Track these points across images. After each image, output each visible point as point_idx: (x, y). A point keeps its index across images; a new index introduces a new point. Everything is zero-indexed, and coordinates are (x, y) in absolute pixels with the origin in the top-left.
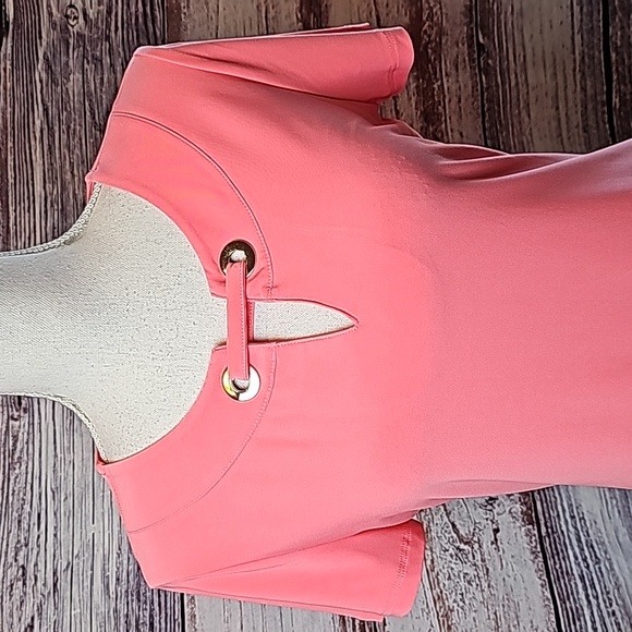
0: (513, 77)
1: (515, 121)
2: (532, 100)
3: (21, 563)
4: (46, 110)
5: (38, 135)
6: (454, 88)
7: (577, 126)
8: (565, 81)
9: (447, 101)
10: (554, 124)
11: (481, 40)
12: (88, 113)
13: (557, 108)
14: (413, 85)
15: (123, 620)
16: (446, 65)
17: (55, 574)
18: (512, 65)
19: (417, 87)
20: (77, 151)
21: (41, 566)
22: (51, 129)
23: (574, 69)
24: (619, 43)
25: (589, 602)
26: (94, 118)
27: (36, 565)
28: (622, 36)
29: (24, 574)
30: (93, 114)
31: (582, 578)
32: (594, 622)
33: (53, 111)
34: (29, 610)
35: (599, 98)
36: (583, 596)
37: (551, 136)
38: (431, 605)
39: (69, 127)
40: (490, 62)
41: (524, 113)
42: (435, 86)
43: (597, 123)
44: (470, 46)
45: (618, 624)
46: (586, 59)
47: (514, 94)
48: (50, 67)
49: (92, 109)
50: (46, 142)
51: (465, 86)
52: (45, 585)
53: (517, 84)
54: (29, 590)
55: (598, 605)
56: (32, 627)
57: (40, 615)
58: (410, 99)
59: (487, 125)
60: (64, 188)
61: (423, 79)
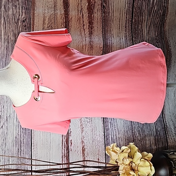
0: (110, 14)
1: (110, 25)
2: (114, 20)
4: (4, 18)
5: (3, 24)
6: (97, 16)
7: (124, 26)
8: (122, 15)
9: (95, 19)
10: (119, 25)
11: (104, 5)
12: (14, 19)
13: (120, 22)
14: (87, 15)
15: (20, 126)
16: (96, 10)
17: (7, 117)
18: (111, 11)
19: (88, 16)
20: (11, 28)
21: (4, 116)
22: (5, 23)
23: (125, 13)
24: (136, 7)
25: (111, 127)
28: (137, 5)
29: (1, 117)
30: (15, 20)
31: (110, 123)
32: (111, 131)
33: (6, 19)
34: (2, 124)
35: (130, 20)
36: (110, 126)
37: (118, 28)
38: (80, 126)
39: (9, 23)
40: (106, 10)
41: (112, 23)
42: (92, 16)
43: (129, 26)
44: (101, 6)
45: (116, 132)
46: (128, 10)
47: (110, 18)
48: (5, 7)
49: (14, 18)
50: (4, 26)
51: (99, 16)
52: (5, 119)
53: (111, 16)
54: (2, 120)
55: (113, 128)
56: (2, 127)
57: (4, 125)
58: (86, 19)
59: (103, 26)
60: (8, 37)
61: (90, 13)
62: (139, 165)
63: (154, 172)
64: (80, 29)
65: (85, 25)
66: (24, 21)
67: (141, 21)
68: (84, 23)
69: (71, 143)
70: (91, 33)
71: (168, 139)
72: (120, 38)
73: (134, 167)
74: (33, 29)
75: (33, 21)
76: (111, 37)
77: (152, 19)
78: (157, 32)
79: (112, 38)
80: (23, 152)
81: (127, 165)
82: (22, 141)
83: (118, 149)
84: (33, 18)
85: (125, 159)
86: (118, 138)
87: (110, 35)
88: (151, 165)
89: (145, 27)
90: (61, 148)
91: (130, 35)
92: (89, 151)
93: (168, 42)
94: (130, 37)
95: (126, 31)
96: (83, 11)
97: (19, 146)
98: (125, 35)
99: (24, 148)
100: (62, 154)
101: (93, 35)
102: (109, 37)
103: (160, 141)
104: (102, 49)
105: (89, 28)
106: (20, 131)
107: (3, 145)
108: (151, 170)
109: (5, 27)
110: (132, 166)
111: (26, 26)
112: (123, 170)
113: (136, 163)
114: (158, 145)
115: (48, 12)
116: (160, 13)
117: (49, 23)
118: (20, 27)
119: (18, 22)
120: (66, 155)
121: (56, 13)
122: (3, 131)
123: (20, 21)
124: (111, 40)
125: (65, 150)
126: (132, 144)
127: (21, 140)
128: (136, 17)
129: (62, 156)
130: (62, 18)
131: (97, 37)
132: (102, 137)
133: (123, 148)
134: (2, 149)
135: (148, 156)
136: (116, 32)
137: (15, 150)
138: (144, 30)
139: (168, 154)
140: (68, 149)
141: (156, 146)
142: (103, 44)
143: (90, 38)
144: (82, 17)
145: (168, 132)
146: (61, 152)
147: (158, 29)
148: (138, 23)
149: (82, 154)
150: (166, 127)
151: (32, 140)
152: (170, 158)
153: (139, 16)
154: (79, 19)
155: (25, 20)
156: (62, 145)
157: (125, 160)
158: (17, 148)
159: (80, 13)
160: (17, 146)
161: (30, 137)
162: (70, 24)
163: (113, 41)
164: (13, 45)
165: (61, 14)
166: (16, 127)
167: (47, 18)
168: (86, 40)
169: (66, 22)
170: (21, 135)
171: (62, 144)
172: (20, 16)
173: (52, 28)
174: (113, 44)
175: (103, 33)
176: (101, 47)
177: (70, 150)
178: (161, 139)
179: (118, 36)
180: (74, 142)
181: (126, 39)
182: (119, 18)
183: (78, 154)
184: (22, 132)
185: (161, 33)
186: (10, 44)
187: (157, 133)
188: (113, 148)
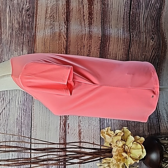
0: (109, 6)
1: (109, 16)
2: (113, 12)
3: (3, 97)
4: (9, 7)
5: (8, 12)
6: (96, 8)
7: (122, 18)
8: (121, 8)
9: (94, 10)
10: (117, 17)
12: (18, 8)
13: (118, 14)
14: (88, 6)
15: (21, 109)
16: (95, 2)
17: (9, 100)
18: (110, 3)
19: (88, 7)
20: (16, 17)
21: (7, 98)
22: (10, 11)
23: (123, 5)
26: (19, 10)
27: (6, 98)
29: (4, 99)
30: (19, 9)
33: (11, 7)
34: (4, 106)
35: (128, 12)
37: (116, 20)
39: (14, 11)
40: (105, 2)
41: (111, 14)
42: (92, 7)
43: (126, 18)
46: (126, 3)
47: (109, 10)
49: (19, 7)
50: (9, 14)
51: (99, 7)
52: (7, 101)
53: (110, 8)
54: (4, 102)
56: (5, 108)
57: (6, 106)
58: (86, 10)
59: (102, 17)
60: (13, 24)
61: (90, 5)
62: (131, 148)
63: (145, 154)
64: (80, 19)
65: (85, 15)
66: (28, 11)
67: (139, 13)
68: (84, 14)
69: (69, 126)
70: (90, 24)
71: (160, 126)
72: (118, 29)
73: (127, 149)
74: (36, 17)
75: (37, 10)
76: (109, 27)
77: (149, 12)
78: (153, 25)
79: (111, 29)
80: (23, 132)
81: (120, 147)
82: (23, 122)
83: (112, 132)
84: (36, 8)
85: (118, 141)
86: (113, 123)
87: (109, 25)
88: (142, 148)
89: (142, 19)
90: (59, 130)
91: (128, 26)
92: (85, 134)
93: (164, 35)
94: (128, 28)
95: (124, 23)
96: (84, 3)
97: (20, 127)
98: (123, 26)
99: (25, 129)
100: (60, 136)
101: (92, 26)
102: (107, 28)
103: (153, 128)
104: (100, 39)
105: (88, 19)
106: (21, 113)
107: (5, 126)
108: (143, 152)
109: (10, 16)
110: (124, 148)
111: (29, 15)
112: (116, 152)
113: (128, 146)
114: (151, 132)
115: (51, 3)
116: (157, 6)
117: (51, 12)
118: (24, 15)
119: (22, 11)
120: (63, 137)
121: (58, 4)
122: (6, 112)
123: (24, 10)
124: (109, 31)
125: (62, 132)
126: (126, 128)
127: (21, 122)
128: (134, 9)
129: (60, 138)
130: (64, 9)
131: (96, 27)
132: (98, 122)
133: (117, 131)
134: (4, 129)
135: (140, 140)
136: (114, 23)
137: (16, 130)
138: (141, 22)
139: (160, 139)
140: (65, 131)
141: (148, 133)
142: (101, 34)
143: (90, 28)
144: (82, 8)
145: (161, 120)
146: (58, 134)
147: (155, 22)
148: (136, 15)
149: (78, 137)
150: (159, 115)
151: (32, 122)
152: (161, 143)
153: (137, 8)
154: (80, 10)
155: (29, 9)
156: (60, 128)
157: (118, 143)
158: (18, 129)
159: (80, 5)
160: (18, 127)
161: (31, 119)
162: (71, 14)
163: (111, 31)
164: (17, 32)
165: (63, 5)
166: (17, 109)
167: (49, 8)
168: (85, 30)
169: (67, 13)
170: (22, 117)
171: (60, 126)
172: (24, 5)
173: (54, 17)
174: (111, 34)
175: (102, 24)
176: (100, 37)
177: (67, 133)
178: (153, 126)
179: (116, 27)
180: (71, 125)
181: (124, 30)
182: (117, 10)
183: (75, 136)
184: (23, 114)
185: (157, 25)
186: (14, 32)
187: (150, 121)
188: (108, 132)
